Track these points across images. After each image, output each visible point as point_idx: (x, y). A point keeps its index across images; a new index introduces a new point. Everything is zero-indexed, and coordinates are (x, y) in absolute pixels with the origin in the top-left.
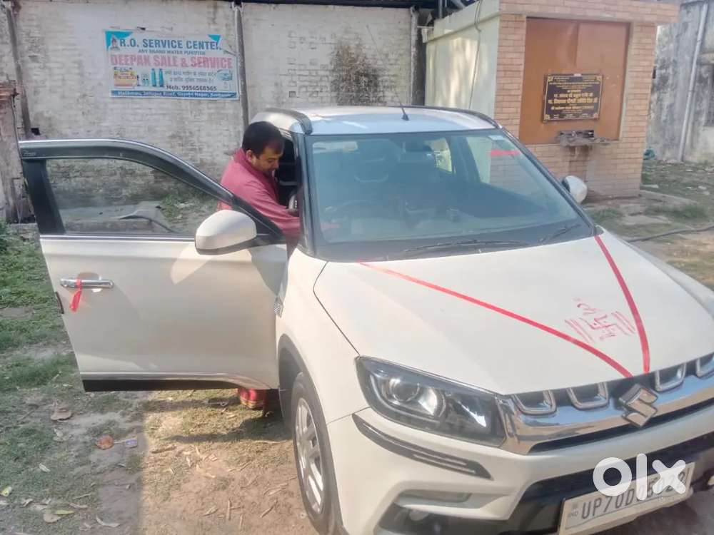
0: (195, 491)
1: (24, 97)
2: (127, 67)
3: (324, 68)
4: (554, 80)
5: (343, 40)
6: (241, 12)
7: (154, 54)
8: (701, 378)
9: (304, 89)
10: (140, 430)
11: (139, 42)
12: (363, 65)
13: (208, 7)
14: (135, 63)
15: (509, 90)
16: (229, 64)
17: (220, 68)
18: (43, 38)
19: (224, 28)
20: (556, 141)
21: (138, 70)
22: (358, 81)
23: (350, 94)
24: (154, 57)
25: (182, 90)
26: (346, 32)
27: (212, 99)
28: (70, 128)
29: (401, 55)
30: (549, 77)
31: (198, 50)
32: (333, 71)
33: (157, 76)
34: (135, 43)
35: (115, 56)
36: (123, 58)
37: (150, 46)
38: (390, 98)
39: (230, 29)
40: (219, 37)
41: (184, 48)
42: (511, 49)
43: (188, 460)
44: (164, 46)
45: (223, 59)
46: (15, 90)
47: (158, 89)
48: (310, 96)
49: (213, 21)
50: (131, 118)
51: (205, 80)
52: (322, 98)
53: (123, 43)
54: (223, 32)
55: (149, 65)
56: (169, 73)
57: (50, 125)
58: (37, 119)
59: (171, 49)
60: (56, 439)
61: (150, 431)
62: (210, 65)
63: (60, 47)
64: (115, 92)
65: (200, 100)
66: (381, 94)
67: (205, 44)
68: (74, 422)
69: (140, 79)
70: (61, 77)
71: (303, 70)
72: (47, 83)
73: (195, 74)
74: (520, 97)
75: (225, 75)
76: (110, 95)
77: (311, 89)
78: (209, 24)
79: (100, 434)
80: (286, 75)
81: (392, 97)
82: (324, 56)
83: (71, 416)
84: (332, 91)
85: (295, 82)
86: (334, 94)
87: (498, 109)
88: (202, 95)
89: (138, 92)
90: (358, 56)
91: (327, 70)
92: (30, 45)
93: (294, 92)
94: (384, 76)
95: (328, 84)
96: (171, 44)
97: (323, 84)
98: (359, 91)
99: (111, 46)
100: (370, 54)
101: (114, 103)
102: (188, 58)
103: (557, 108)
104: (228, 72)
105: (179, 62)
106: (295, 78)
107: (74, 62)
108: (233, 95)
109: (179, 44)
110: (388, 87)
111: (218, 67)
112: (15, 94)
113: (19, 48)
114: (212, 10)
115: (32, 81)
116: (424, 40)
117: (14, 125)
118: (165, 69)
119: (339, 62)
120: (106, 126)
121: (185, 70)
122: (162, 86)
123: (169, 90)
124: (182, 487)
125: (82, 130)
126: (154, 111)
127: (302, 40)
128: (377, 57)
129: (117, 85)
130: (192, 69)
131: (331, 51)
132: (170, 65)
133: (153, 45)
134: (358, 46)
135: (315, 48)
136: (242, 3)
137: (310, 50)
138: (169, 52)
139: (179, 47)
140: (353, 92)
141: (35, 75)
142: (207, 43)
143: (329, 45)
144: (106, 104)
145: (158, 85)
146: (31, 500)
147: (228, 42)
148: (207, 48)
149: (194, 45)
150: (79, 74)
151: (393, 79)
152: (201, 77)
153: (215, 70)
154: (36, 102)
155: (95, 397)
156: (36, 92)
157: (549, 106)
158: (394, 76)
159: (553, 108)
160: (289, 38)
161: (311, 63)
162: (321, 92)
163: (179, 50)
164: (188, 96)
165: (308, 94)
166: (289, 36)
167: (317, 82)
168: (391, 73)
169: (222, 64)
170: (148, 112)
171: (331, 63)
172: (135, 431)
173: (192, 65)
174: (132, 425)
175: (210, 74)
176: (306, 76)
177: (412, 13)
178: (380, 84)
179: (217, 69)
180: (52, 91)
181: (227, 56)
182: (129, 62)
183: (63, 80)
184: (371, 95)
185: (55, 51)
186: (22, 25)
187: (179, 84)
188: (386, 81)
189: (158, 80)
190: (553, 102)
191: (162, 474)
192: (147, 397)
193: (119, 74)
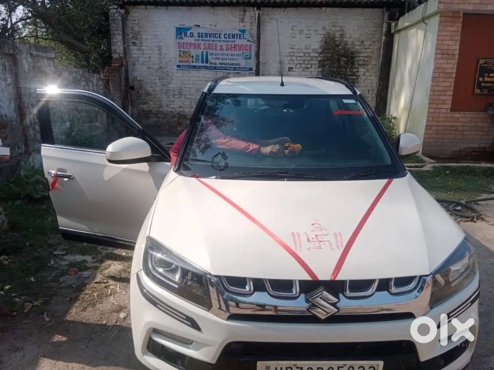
0: (101, 310)
1: (127, 67)
2: (187, 50)
3: (314, 51)
4: (485, 63)
5: (330, 32)
6: (261, 13)
7: (204, 42)
8: (392, 294)
9: (299, 66)
10: (97, 268)
11: (196, 35)
12: (344, 49)
13: (240, 11)
14: (192, 48)
15: (445, 68)
16: (250, 48)
17: (244, 51)
18: (140, 31)
19: (249, 25)
20: (485, 110)
21: (194, 52)
22: (339, 60)
23: (332, 69)
24: (204, 44)
25: (218, 66)
26: (334, 26)
27: (237, 71)
28: (152, 87)
29: (374, 42)
30: (480, 60)
31: (231, 40)
32: (321, 53)
33: (205, 56)
34: (193, 35)
35: (180, 43)
36: (185, 44)
37: (202, 37)
38: (362, 73)
39: (253, 26)
40: (245, 30)
41: (223, 38)
42: (448, 38)
43: (110, 291)
44: (210, 37)
45: (247, 45)
46: (122, 63)
47: (204, 64)
48: (303, 70)
49: (242, 20)
50: (187, 82)
51: (234, 59)
52: (311, 72)
53: (186, 35)
54: (248, 27)
55: (200, 49)
56: (212, 54)
57: (140, 85)
58: (133, 81)
59: (215, 39)
60: (49, 265)
61: (101, 270)
62: (238, 50)
63: (150, 37)
64: (178, 66)
65: (229, 72)
66: (355, 70)
67: (236, 35)
68: (66, 257)
69: (194, 58)
70: (149, 56)
71: (300, 53)
72: (140, 59)
73: (228, 55)
74: (454, 74)
75: (247, 56)
76: (176, 68)
77: (303, 66)
78: (240, 22)
79: (74, 266)
80: (287, 56)
81: (364, 72)
82: (316, 43)
83: (66, 254)
84: (319, 67)
85: (293, 61)
86: (320, 69)
87: (435, 83)
88: (231, 69)
89: (193, 66)
90: (340, 43)
91: (317, 53)
92: (132, 35)
93: (292, 68)
94: (360, 57)
95: (316, 62)
96: (214, 35)
97: (313, 62)
98: (339, 67)
99: (178, 37)
100: (350, 41)
101: (177, 73)
102: (224, 44)
103: (486, 85)
104: (249, 54)
105: (218, 48)
106: (294, 58)
107: (157, 47)
108: (251, 69)
109: (220, 36)
110: (361, 65)
111: (243, 51)
112: (122, 65)
113: (127, 38)
114: (242, 13)
115: (132, 58)
116: (393, 31)
117: (120, 84)
118: (210, 51)
119: (325, 47)
120: (172, 87)
121: (222, 52)
122: (207, 62)
123: (211, 65)
124: (96, 305)
125: (158, 88)
126: (200, 79)
127: (301, 32)
128: (355, 43)
129: (180, 62)
130: (226, 52)
131: (321, 39)
132: (213, 49)
133: (204, 36)
134: (342, 36)
135: (309, 37)
136: (262, 8)
137: (306, 39)
138: (213, 41)
139: (220, 38)
140: (334, 68)
141: (134, 54)
142: (237, 35)
143: (319, 35)
144: (173, 73)
145: (204, 62)
146: (16, 295)
147: (250, 34)
148: (237, 38)
149: (229, 36)
150: (159, 54)
151: (366, 59)
152: (232, 57)
153: (240, 53)
154: (134, 71)
155: (87, 245)
156: (134, 65)
157: (479, 83)
158: (366, 57)
159: (483, 84)
160: (291, 31)
161: (306, 49)
162: (311, 67)
163: (220, 39)
164: (222, 70)
165: (302, 69)
166: (292, 30)
167: (309, 61)
168: (366, 55)
169: (245, 48)
170: (197, 79)
171: (320, 48)
172: (93, 269)
173: (226, 50)
174: (94, 265)
175: (237, 55)
176: (301, 57)
177: (384, 11)
178: (356, 63)
179: (242, 52)
180: (143, 64)
181: (249, 43)
182: (188, 47)
183: (150, 57)
184: (348, 70)
185: (146, 39)
186: (130, 24)
187: (217, 62)
188: (360, 60)
189: (205, 59)
190: (484, 79)
191: (90, 296)
192: (113, 251)
193: (182, 55)
